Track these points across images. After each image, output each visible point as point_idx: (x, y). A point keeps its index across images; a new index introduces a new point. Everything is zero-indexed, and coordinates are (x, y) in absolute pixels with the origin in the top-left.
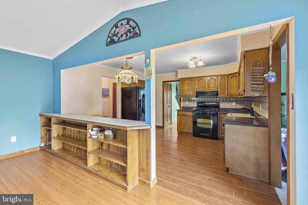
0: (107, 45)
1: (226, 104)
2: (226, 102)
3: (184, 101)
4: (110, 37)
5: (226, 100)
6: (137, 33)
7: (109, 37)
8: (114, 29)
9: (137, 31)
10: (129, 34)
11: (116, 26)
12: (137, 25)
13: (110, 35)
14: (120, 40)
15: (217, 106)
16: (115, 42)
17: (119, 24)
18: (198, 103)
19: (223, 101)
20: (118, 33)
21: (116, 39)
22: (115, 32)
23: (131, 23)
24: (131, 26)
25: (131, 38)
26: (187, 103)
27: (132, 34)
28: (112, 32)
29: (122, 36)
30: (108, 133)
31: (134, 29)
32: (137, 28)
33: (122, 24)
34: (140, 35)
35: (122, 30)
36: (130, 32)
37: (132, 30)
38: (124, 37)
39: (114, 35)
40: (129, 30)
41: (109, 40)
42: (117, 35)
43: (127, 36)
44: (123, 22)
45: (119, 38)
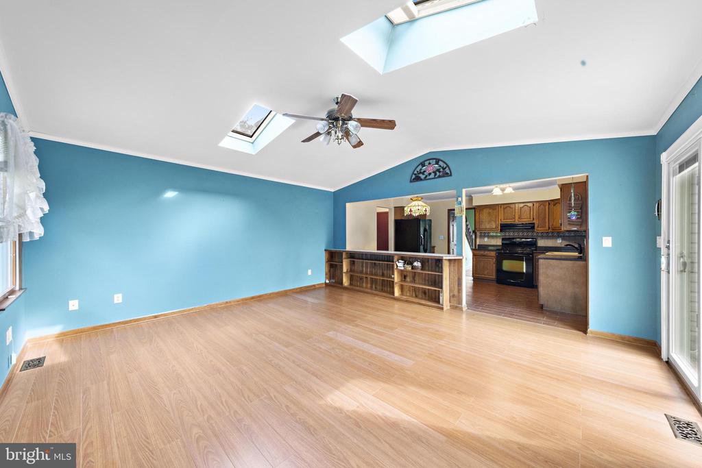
0: (411, 182)
1: (546, 240)
2: (548, 238)
3: (481, 236)
4: (415, 174)
5: (547, 236)
6: (447, 173)
7: (413, 173)
8: (420, 167)
9: (448, 171)
10: (438, 173)
11: (423, 164)
12: (448, 166)
13: (416, 172)
14: (428, 178)
15: (534, 244)
16: (421, 180)
17: (427, 163)
18: (503, 239)
19: (542, 237)
20: (425, 171)
21: (422, 176)
22: (421, 170)
23: (441, 163)
24: (440, 166)
25: (439, 177)
26: (486, 239)
27: (441, 173)
28: (418, 169)
29: (430, 174)
31: (444, 169)
32: (447, 168)
33: (430, 164)
34: (451, 175)
35: (430, 169)
36: (440, 172)
37: (441, 170)
38: (432, 176)
39: (420, 173)
40: (438, 170)
41: (414, 176)
42: (423, 174)
43: (436, 174)
44: (431, 161)
45: (426, 176)
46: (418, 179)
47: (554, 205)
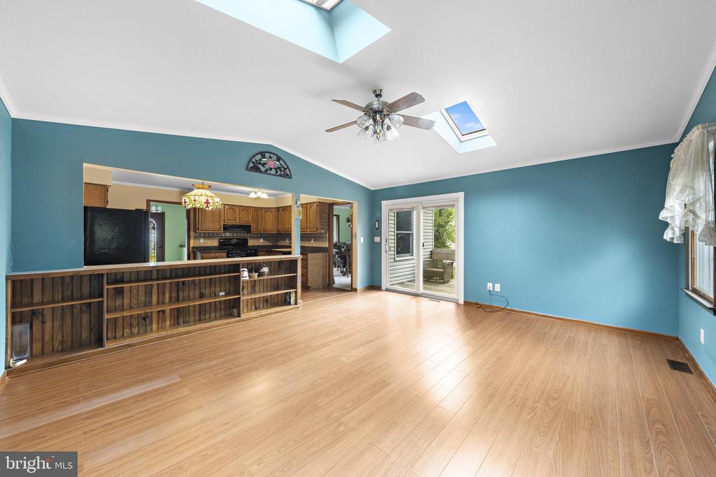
0: (247, 169)
4: (253, 163)
6: (288, 175)
7: (250, 160)
8: (259, 157)
9: (288, 173)
10: (279, 171)
11: (263, 155)
12: (288, 167)
13: (253, 160)
14: (268, 172)
16: (261, 172)
17: (267, 155)
20: (265, 164)
21: (263, 169)
22: (260, 160)
23: (281, 161)
24: (281, 165)
25: (280, 175)
27: (282, 173)
28: (257, 158)
29: (271, 169)
30: (265, 270)
31: (285, 169)
32: (288, 170)
33: (270, 157)
34: (291, 178)
35: (273, 163)
36: (281, 171)
37: (282, 169)
38: (273, 172)
39: (260, 163)
40: (279, 168)
41: (251, 165)
42: (264, 165)
43: (277, 172)
44: (272, 155)
45: (267, 170)
46: (255, 169)
47: (265, 212)
